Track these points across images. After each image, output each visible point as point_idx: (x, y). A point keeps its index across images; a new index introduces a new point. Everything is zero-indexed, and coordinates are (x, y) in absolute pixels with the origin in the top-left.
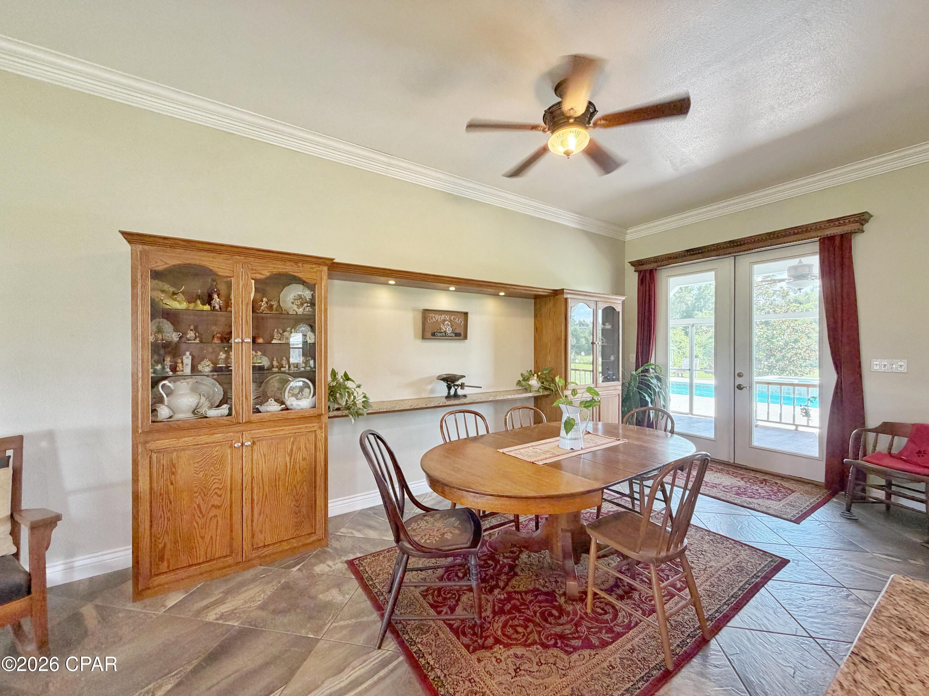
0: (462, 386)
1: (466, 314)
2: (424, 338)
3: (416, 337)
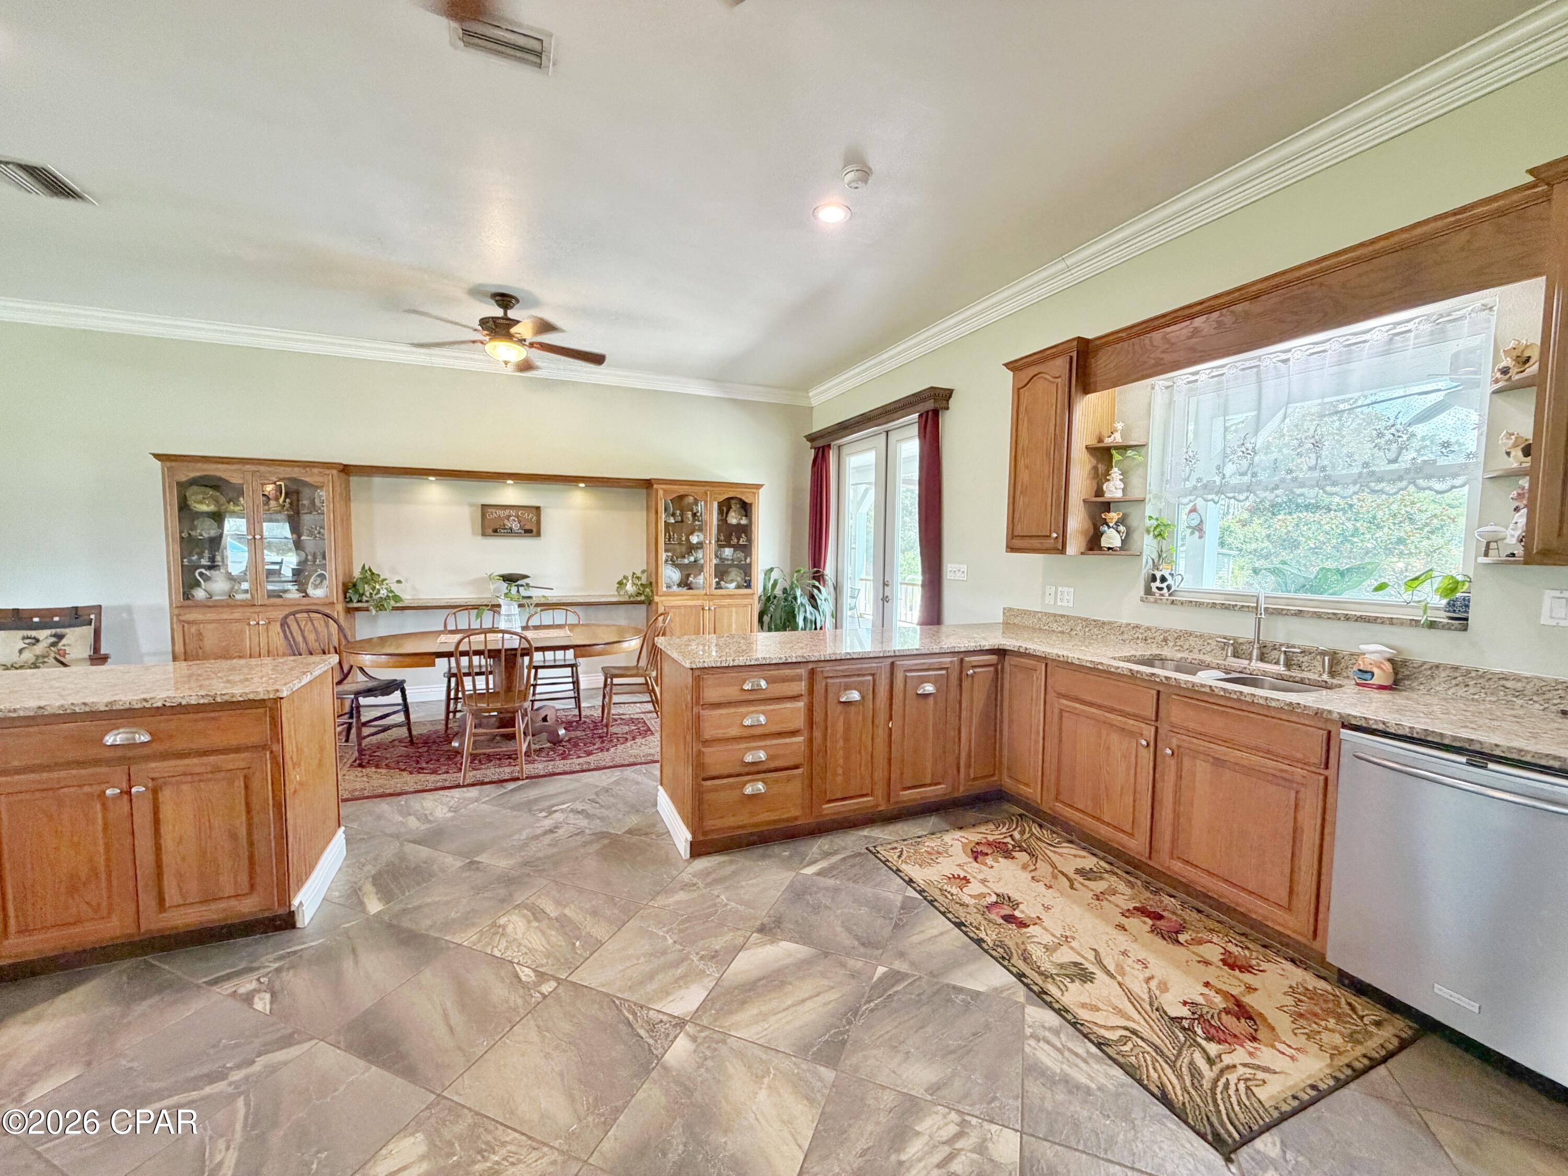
0: (526, 586)
2: (484, 534)
3: (474, 533)
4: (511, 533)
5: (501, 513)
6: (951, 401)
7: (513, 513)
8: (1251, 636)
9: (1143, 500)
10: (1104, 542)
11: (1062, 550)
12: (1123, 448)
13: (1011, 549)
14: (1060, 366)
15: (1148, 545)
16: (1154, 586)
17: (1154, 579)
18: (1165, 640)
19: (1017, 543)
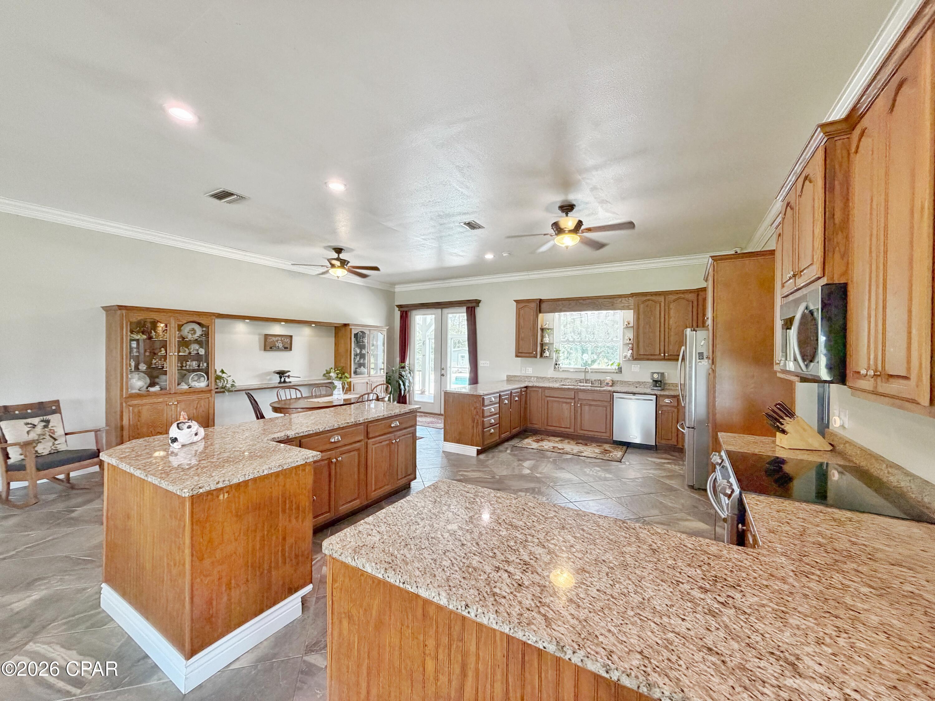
1: (291, 336)
2: (265, 350)
3: (260, 350)
4: (278, 349)
5: (275, 339)
6: (480, 304)
7: (280, 339)
8: (583, 378)
9: (553, 344)
10: (545, 355)
11: (536, 357)
12: (548, 329)
13: (517, 356)
14: (533, 305)
15: (554, 355)
16: (557, 366)
17: (556, 364)
18: (561, 381)
19: (519, 354)
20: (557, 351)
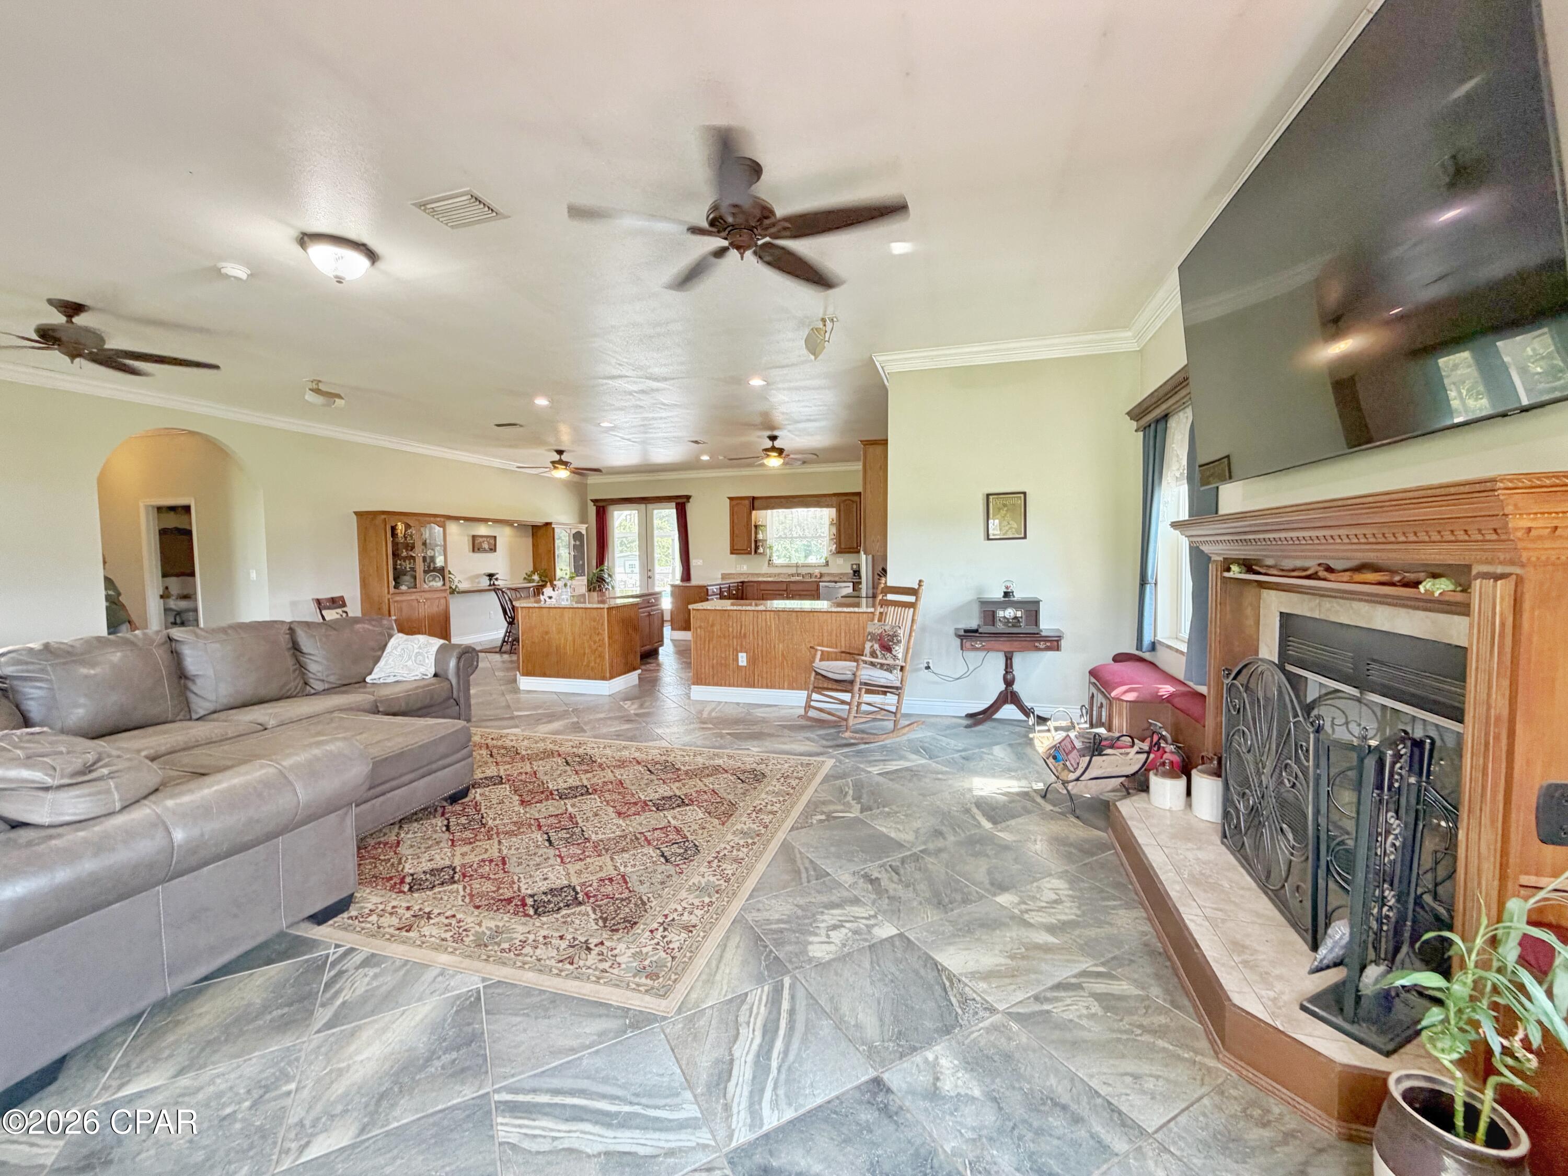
0: (497, 579)
1: (495, 537)
2: (473, 551)
3: (469, 551)
4: (485, 551)
5: (481, 540)
6: (691, 500)
7: (486, 539)
8: (795, 572)
9: (766, 540)
10: (759, 551)
11: (751, 554)
12: (762, 526)
13: (732, 553)
14: (747, 502)
15: (768, 552)
17: (770, 560)
18: (775, 576)
19: (734, 552)
20: (771, 548)
